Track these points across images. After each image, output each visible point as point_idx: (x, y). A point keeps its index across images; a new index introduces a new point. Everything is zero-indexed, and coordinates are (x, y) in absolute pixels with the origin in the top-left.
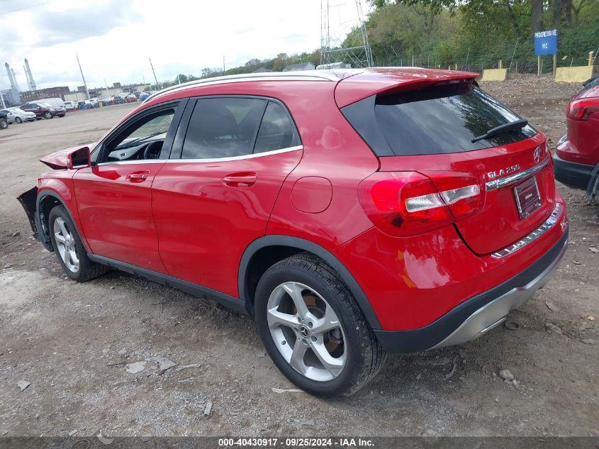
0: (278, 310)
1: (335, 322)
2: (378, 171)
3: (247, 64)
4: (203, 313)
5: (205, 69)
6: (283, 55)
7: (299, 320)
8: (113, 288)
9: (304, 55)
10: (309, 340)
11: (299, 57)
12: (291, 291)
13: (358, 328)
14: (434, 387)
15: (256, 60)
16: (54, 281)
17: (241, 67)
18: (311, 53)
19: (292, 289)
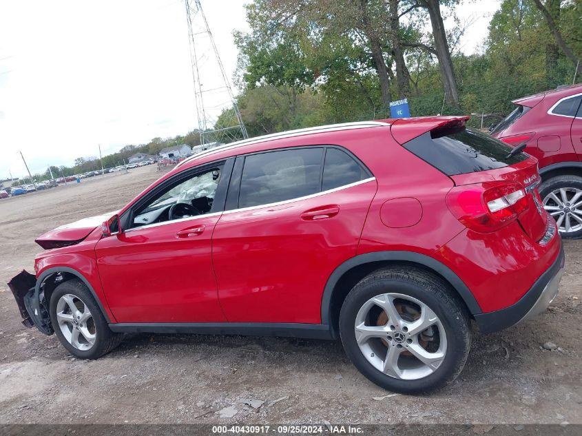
0: (366, 325)
1: (434, 319)
2: (455, 185)
3: (121, 151)
4: (254, 358)
5: (79, 159)
6: (157, 139)
7: (392, 327)
8: (138, 357)
9: (178, 138)
10: (404, 344)
11: (174, 140)
12: (384, 302)
13: (458, 318)
14: (503, 366)
15: (131, 146)
16: (62, 365)
17: (116, 154)
18: (185, 135)
19: (383, 300)
